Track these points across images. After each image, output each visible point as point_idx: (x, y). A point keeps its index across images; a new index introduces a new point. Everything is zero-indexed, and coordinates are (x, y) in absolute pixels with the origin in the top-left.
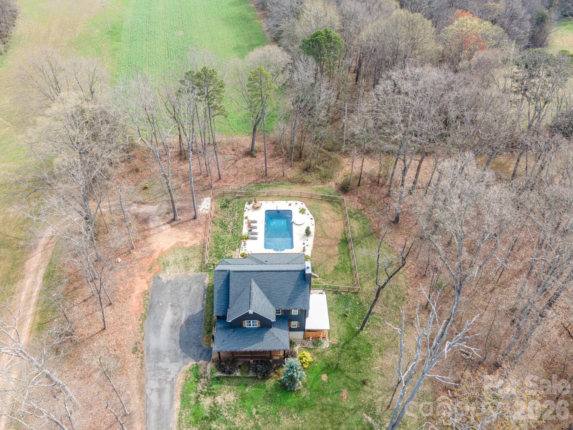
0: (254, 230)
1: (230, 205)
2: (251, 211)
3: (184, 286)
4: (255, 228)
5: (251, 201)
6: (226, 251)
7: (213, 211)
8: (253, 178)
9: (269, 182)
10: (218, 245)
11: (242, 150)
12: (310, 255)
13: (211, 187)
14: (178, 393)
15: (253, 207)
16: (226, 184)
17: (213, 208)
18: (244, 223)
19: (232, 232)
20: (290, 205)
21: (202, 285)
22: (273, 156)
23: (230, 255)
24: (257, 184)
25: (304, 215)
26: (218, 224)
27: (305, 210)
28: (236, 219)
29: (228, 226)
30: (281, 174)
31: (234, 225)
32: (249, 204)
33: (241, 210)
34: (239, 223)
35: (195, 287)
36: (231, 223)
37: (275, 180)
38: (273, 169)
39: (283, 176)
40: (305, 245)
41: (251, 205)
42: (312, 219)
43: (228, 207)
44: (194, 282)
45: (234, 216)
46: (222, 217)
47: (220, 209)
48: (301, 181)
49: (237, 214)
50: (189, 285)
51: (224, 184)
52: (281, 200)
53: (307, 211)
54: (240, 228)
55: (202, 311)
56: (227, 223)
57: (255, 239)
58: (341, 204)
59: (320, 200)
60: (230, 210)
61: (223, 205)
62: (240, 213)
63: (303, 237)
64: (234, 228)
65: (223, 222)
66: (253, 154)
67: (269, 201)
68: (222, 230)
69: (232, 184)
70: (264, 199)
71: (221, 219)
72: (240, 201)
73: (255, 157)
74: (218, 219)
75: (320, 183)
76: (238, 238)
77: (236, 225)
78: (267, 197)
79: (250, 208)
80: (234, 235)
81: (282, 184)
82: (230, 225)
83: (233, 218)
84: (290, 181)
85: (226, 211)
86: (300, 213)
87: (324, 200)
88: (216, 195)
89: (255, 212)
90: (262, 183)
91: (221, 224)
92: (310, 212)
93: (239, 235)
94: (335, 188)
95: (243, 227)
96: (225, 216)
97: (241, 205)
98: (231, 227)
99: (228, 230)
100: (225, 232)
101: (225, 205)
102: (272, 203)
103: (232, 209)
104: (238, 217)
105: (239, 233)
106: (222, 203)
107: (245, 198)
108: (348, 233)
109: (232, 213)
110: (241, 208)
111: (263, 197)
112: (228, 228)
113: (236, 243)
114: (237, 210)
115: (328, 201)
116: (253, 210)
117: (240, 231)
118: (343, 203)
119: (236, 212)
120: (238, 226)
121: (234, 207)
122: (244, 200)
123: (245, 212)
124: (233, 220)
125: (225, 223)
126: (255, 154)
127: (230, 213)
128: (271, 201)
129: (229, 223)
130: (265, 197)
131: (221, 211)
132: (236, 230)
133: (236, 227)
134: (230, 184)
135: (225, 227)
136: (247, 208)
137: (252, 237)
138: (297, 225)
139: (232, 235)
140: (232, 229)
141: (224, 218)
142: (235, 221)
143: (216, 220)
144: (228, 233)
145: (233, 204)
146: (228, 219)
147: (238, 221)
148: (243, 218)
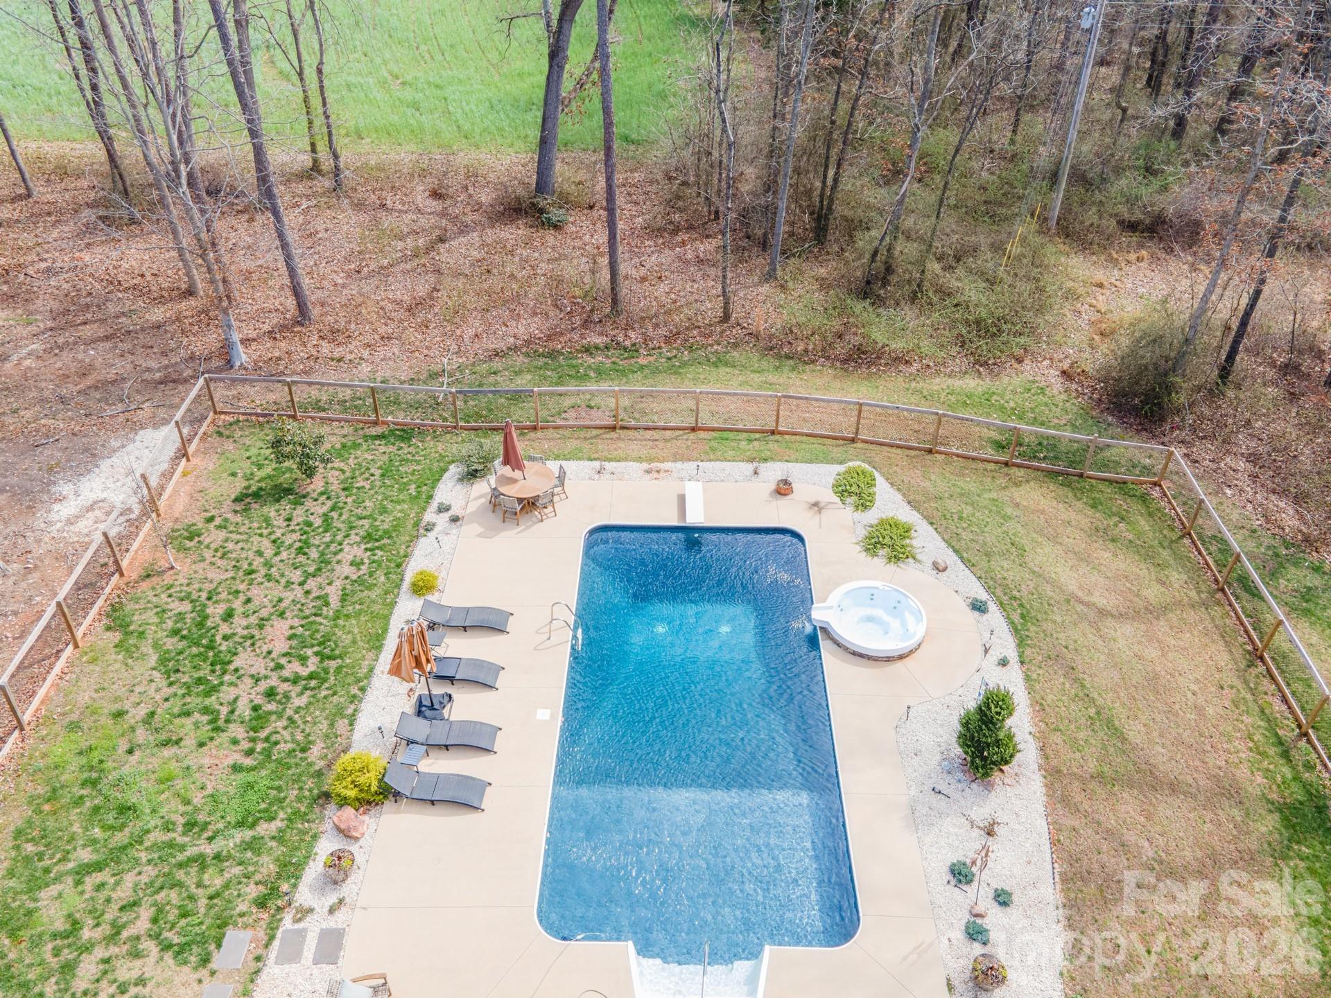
1: (317, 485)
2: (475, 528)
5: (487, 460)
8: (527, 327)
9: (630, 350)
11: (486, 197)
13: (229, 364)
15: (495, 501)
16: (338, 351)
20: (783, 489)
22: (662, 231)
24: (553, 354)
25: (908, 572)
26: (156, 634)
27: (907, 531)
28: (334, 590)
29: (241, 661)
30: (712, 309)
31: (298, 647)
32: (472, 475)
33: (397, 525)
34: (349, 633)
36: (278, 636)
37: (668, 340)
38: (662, 288)
39: (726, 317)
41: (482, 488)
42: (978, 607)
43: (300, 499)
45: (322, 566)
46: (218, 574)
47: (227, 506)
48: (840, 349)
49: (350, 553)
51: (326, 348)
52: (711, 455)
53: (927, 540)
54: (342, 682)
56: (238, 624)
58: (1144, 499)
59: (996, 462)
60: (311, 518)
61: (269, 477)
62: (378, 548)
63: (942, 787)
64: (286, 680)
65: (206, 617)
66: (542, 211)
67: (625, 459)
68: (167, 700)
69: (383, 352)
70: (586, 446)
71: (204, 595)
72: (409, 456)
73: (556, 227)
74: (170, 596)
75: (962, 363)
76: (295, 792)
77: (309, 652)
78: (613, 435)
79: (473, 507)
80: (267, 754)
81: (719, 362)
82: (265, 648)
83: (306, 587)
84: (772, 349)
85: (265, 532)
86: (867, 550)
87: (1019, 466)
88: (243, 414)
89: (505, 534)
90: (587, 350)
91: (185, 632)
92: (950, 552)
93: (315, 751)
94: (1064, 397)
95: (371, 670)
96: (246, 567)
97: (404, 488)
98: (263, 672)
99: (227, 693)
100: (188, 714)
101: (281, 480)
102: (648, 476)
103: (325, 515)
104: (360, 581)
105: (324, 726)
106: (260, 467)
107: (448, 436)
108: (1309, 742)
109: (317, 543)
110: (401, 511)
111: (583, 434)
112: (227, 678)
113: (249, 846)
114: (361, 522)
115: (1052, 474)
116: (495, 519)
117: (340, 712)
118: (1156, 493)
119: (347, 536)
120: (329, 658)
121: (349, 500)
122: (439, 449)
123: (423, 540)
124: (299, 606)
125: (225, 629)
126: (555, 214)
127: (298, 544)
128: (639, 459)
129: (261, 627)
130: (596, 436)
131: (232, 528)
132: (303, 701)
133: (304, 672)
134: (366, 353)
135: (205, 671)
136: (448, 509)
137: (438, 776)
138: (862, 656)
139: (249, 753)
140: (263, 686)
141: (234, 588)
142: (320, 615)
143: (154, 599)
144: (209, 727)
145: (348, 474)
146: (265, 595)
147: (348, 609)
148: (399, 584)
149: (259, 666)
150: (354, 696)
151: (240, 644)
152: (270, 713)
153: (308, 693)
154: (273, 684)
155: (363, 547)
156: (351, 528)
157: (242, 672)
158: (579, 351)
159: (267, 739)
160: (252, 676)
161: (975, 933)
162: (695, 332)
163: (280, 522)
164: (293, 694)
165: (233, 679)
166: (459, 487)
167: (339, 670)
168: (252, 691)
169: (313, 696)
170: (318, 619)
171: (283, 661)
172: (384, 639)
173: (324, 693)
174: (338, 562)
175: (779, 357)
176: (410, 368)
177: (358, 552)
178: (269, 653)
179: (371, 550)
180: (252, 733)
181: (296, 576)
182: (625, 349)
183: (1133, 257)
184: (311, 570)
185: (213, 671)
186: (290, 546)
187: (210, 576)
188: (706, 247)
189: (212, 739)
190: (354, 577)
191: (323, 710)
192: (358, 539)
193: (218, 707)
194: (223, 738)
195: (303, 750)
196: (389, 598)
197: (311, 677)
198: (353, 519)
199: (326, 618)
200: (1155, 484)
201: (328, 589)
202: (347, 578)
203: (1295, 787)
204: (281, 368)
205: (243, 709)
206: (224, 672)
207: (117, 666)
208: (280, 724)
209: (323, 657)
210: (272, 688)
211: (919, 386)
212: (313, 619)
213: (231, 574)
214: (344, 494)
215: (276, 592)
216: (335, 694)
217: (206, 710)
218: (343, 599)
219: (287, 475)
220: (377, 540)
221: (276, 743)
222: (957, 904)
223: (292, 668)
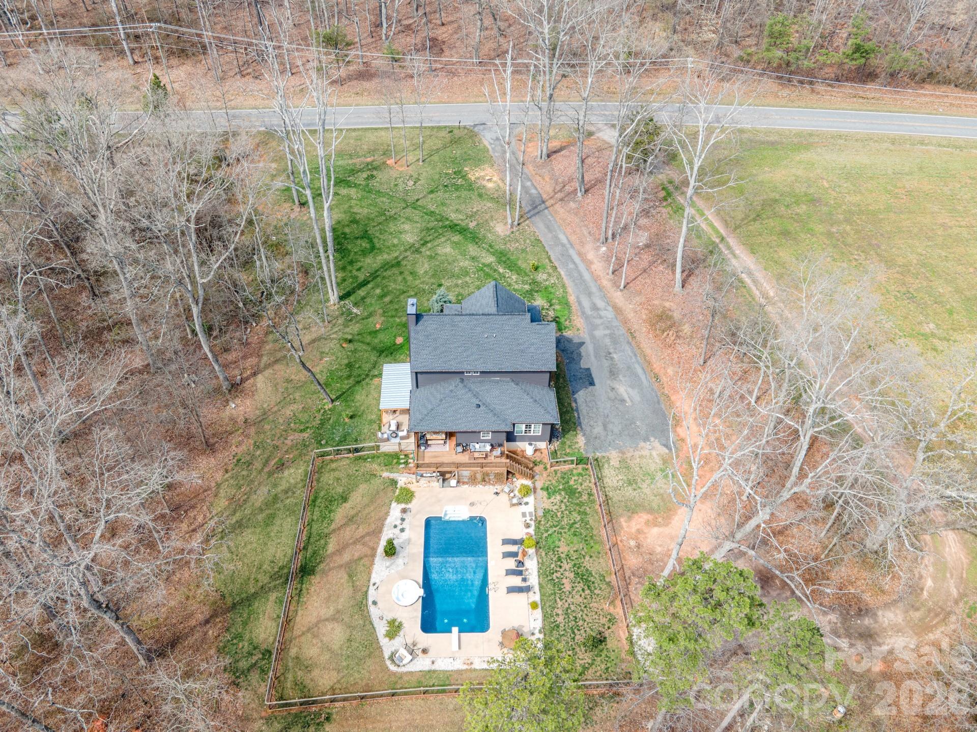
0: (511, 563)
3: (616, 430)
4: (510, 572)
6: (563, 507)
10: (582, 520)
12: (394, 504)
14: (574, 307)
18: (537, 588)
19: (559, 559)
21: (587, 433)
23: (552, 500)
25: (391, 617)
26: (597, 581)
29: (572, 575)
31: (560, 583)
33: (550, 632)
34: (549, 588)
35: (598, 430)
36: (567, 587)
40: (400, 527)
42: (375, 603)
44: (603, 438)
45: (566, 613)
46: (594, 605)
49: (560, 619)
50: (610, 433)
54: (545, 573)
55: (574, 393)
56: (579, 588)
57: (506, 542)
62: (554, 622)
64: (559, 571)
65: (588, 589)
68: (583, 562)
71: (593, 596)
74: (602, 595)
77: (556, 581)
80: (553, 551)
82: (568, 580)
83: (568, 604)
85: (590, 625)
91: (591, 583)
92: (375, 626)
93: (543, 554)
96: (588, 609)
98: (565, 572)
99: (570, 565)
100: (577, 559)
104: (554, 608)
105: (544, 561)
109: (572, 622)
112: (573, 570)
113: (547, 531)
117: (542, 565)
119: (565, 627)
123: (541, 626)
124: (566, 596)
125: (582, 585)
127: (578, 621)
128: (475, 670)
129: (573, 587)
132: (553, 566)
133: (555, 574)
135: (579, 571)
139: (558, 551)
140: (563, 569)
141: (587, 601)
142: (559, 594)
143: (605, 594)
144: (570, 556)
146: (578, 599)
147: (553, 597)
148: (542, 608)
149: (567, 574)
150: (540, 569)
151: (575, 581)
152: (558, 562)
153: (552, 569)
154: (561, 570)
155: (558, 622)
157: (570, 572)
159: (555, 555)
160: (567, 571)
161: (403, 520)
164: (555, 568)
165: (571, 570)
167: (547, 577)
168: (565, 567)
169: (550, 568)
170: (559, 592)
171: (562, 577)
172: (539, 587)
173: (548, 569)
174: (563, 615)
178: (566, 579)
180: (560, 556)
181: (572, 607)
184: (569, 611)
185: (577, 571)
186: (579, 619)
187: (596, 604)
189: (568, 553)
190: (556, 610)
191: (546, 565)
192: (561, 626)
193: (571, 561)
194: (565, 554)
195: (546, 554)
196: (543, 602)
197: (553, 573)
201: (561, 603)
202: (558, 609)
205: (565, 562)
208: (554, 559)
209: (552, 579)
210: (561, 568)
212: (561, 592)
213: (591, 606)
215: (574, 600)
216: (545, 570)
217: (573, 560)
218: (556, 601)
220: (555, 625)
221: (552, 555)
222: (406, 525)
223: (558, 575)
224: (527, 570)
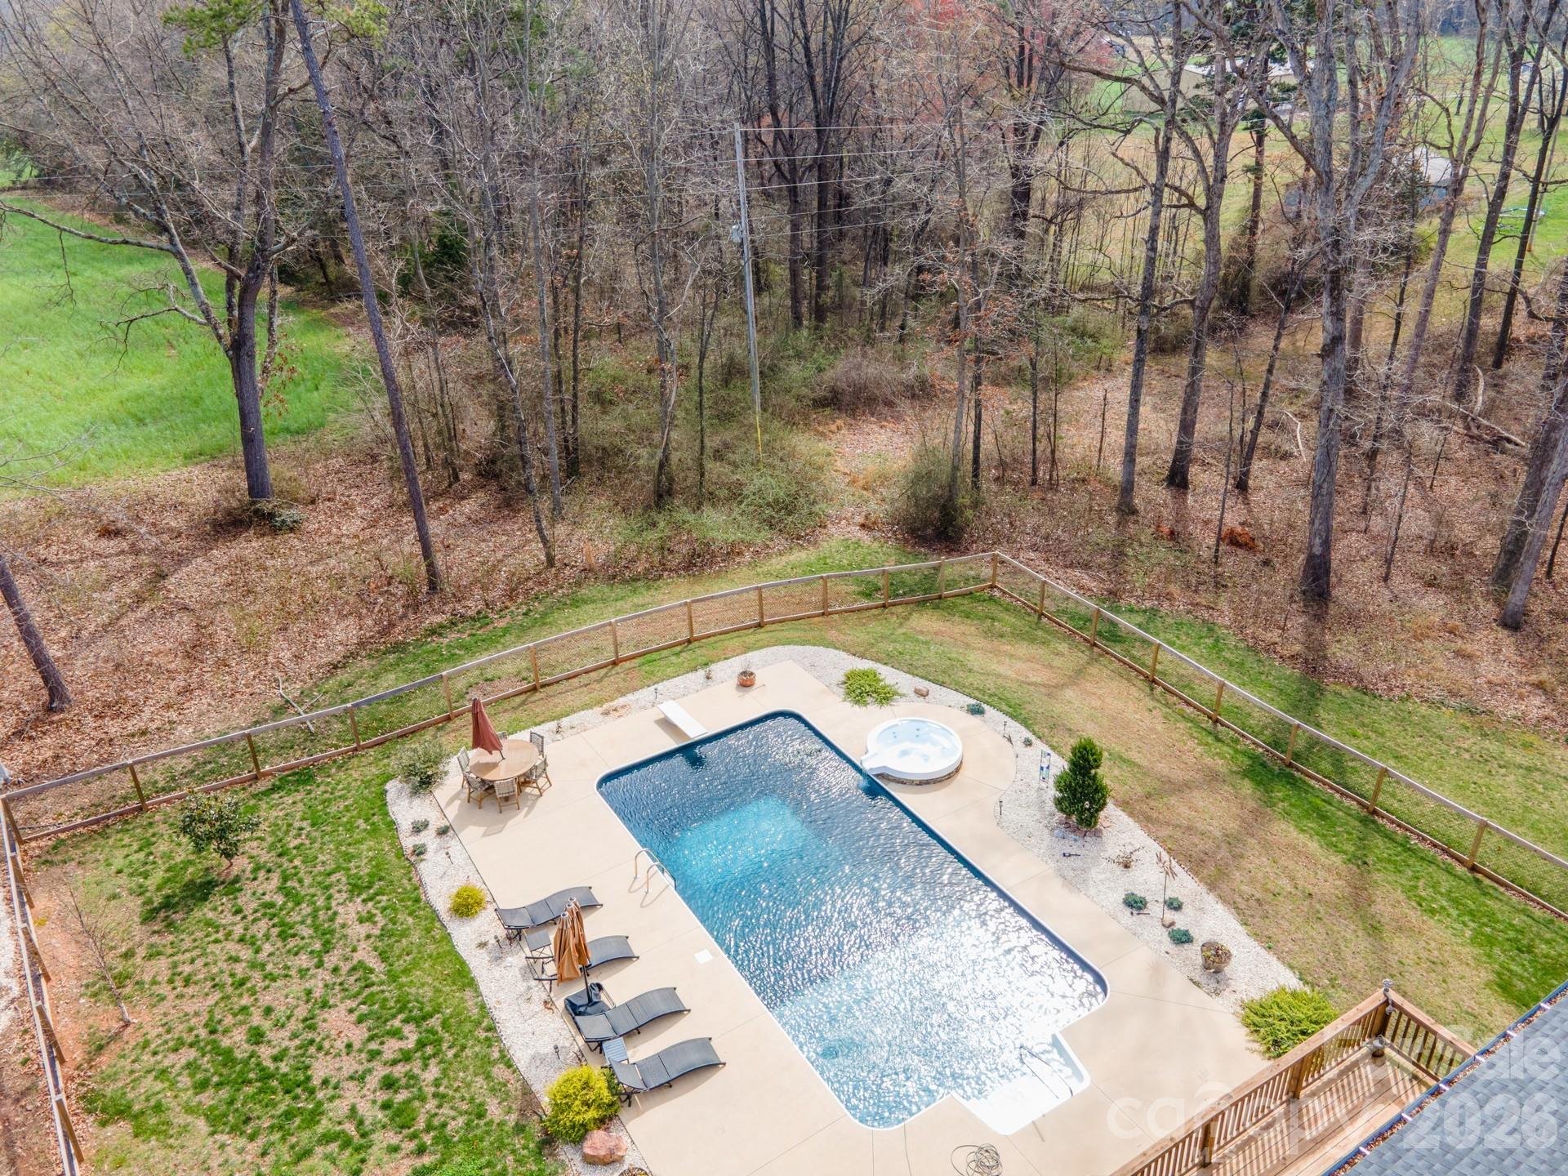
0: (623, 989)
1: (241, 864)
2: (472, 834)
4: (620, 955)
5: (436, 758)
7: (66, 983)
8: (344, 633)
9: (479, 618)
15: (483, 793)
16: (133, 725)
17: (61, 950)
18: (478, 963)
19: (400, 1117)
20: (746, 681)
24: (398, 647)
25: (900, 706)
26: (178, 1098)
27: (874, 676)
28: (365, 954)
29: (320, 1069)
31: (379, 1025)
32: (424, 782)
33: (378, 865)
34: (423, 985)
36: (339, 1022)
37: (509, 599)
39: (551, 561)
41: (452, 782)
42: (976, 711)
43: (233, 886)
45: (328, 938)
46: (199, 1003)
47: (138, 932)
48: (674, 560)
49: (349, 911)
52: (656, 677)
53: (890, 676)
54: (461, 1035)
56: (280, 1039)
57: (696, 1065)
58: (993, 600)
59: (876, 607)
60: (267, 898)
61: (167, 881)
62: (376, 894)
63: (1068, 851)
64: (394, 1063)
65: (228, 1053)
66: (271, 516)
67: (573, 711)
68: (264, 1154)
69: (193, 707)
70: (519, 714)
71: (203, 1033)
72: (327, 796)
73: (292, 530)
74: (155, 1053)
75: (781, 542)
76: (511, 1158)
77: (397, 1023)
78: (538, 696)
79: (452, 812)
80: (444, 1141)
81: (576, 603)
82: (340, 1045)
83: (329, 965)
84: (614, 577)
85: (220, 936)
86: (857, 702)
87: (894, 605)
88: (63, 831)
89: (510, 823)
90: (433, 632)
91: (216, 1079)
92: (918, 679)
93: (494, 1111)
94: (876, 544)
95: (483, 1007)
96: (230, 981)
97: (350, 827)
98: (361, 1069)
99: (337, 1110)
100: (307, 1153)
101: (188, 877)
102: (608, 718)
103: (280, 889)
104: (385, 933)
105: (480, 1081)
106: (146, 875)
107: (355, 761)
108: (1223, 725)
109: (299, 918)
110: (370, 849)
111: (506, 705)
112: (320, 1095)
114: (333, 878)
115: (921, 603)
116: (489, 812)
117: (485, 1063)
118: (997, 593)
119: (329, 898)
120: (424, 1018)
121: (297, 862)
122: (355, 776)
123: (422, 866)
124: (337, 988)
125: (265, 1052)
126: (288, 514)
127: (275, 931)
128: (586, 706)
129: (312, 1028)
130: (523, 703)
131: (170, 951)
132: (433, 1072)
133: (410, 1044)
134: (173, 715)
135: (284, 1103)
136: (426, 825)
137: (658, 1055)
138: (927, 782)
139: (421, 1151)
140: (373, 1081)
141: (236, 1007)
142: (373, 984)
143: (137, 1066)
144: (348, 1152)
145: (270, 840)
146: (284, 996)
147: (399, 965)
148: (435, 916)
149: (350, 1065)
150: (487, 1039)
151: (302, 1055)
152: (408, 1102)
153: (433, 1062)
154: (383, 1073)
155: (359, 900)
156: (327, 888)
157: (334, 1081)
158: (426, 637)
159: (429, 1128)
160: (351, 1078)
161: (1182, 936)
162: (530, 584)
163: (227, 919)
164: (416, 1071)
165: (330, 1092)
166: (417, 802)
167: (445, 1025)
168: (365, 1091)
169: (441, 1062)
170: (375, 989)
171: (373, 1046)
172: (469, 972)
173: (450, 1054)
174: (343, 926)
175: (625, 582)
176: (243, 711)
177: (356, 907)
178: (349, 1046)
179: (371, 899)
180: (405, 1132)
181: (304, 960)
182: (473, 619)
183: (833, 427)
184: (317, 946)
185: (296, 1098)
186: (267, 937)
187: (190, 1009)
188: (469, 507)
189: (363, 1161)
190: (377, 932)
191: (465, 1069)
192: (345, 896)
193: (338, 1128)
194: (376, 1153)
195: (480, 1116)
196: (437, 933)
197: (421, 1044)
198: (320, 879)
199: (382, 983)
200: (992, 587)
201: (357, 957)
202: (368, 937)
203: (1241, 758)
204: (67, 766)
205: (371, 1113)
206: (312, 1092)
207: (160, 1153)
208: (431, 1105)
209: (418, 1021)
210: (386, 1077)
211: (765, 568)
212: (367, 992)
213: (218, 995)
214: (284, 860)
215: (296, 987)
216: (463, 1048)
217: (326, 1139)
218: (383, 956)
219: (191, 870)
220: (369, 887)
221: (444, 1125)
223: (391, 1048)
224: (548, 1004)
